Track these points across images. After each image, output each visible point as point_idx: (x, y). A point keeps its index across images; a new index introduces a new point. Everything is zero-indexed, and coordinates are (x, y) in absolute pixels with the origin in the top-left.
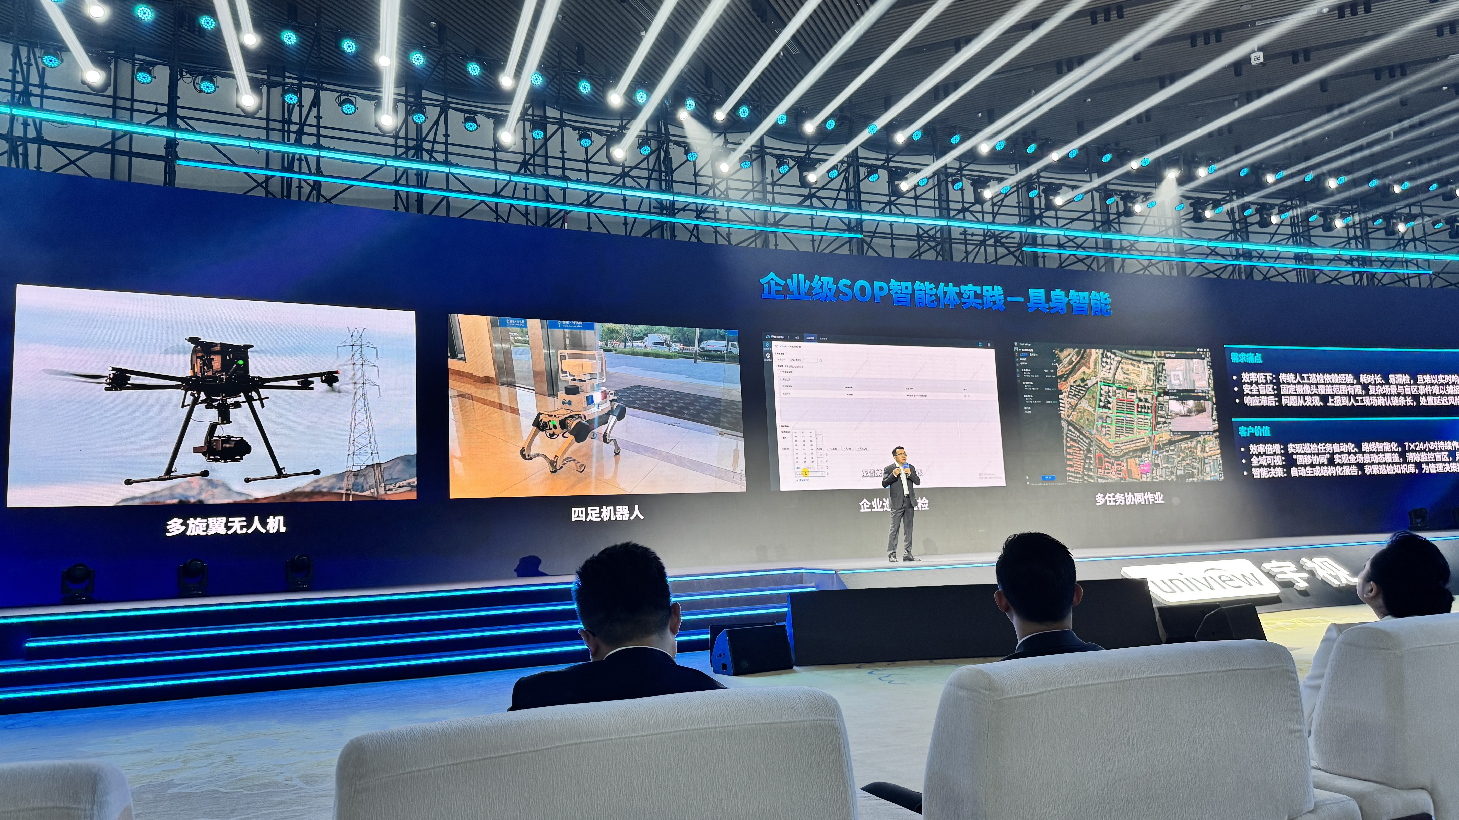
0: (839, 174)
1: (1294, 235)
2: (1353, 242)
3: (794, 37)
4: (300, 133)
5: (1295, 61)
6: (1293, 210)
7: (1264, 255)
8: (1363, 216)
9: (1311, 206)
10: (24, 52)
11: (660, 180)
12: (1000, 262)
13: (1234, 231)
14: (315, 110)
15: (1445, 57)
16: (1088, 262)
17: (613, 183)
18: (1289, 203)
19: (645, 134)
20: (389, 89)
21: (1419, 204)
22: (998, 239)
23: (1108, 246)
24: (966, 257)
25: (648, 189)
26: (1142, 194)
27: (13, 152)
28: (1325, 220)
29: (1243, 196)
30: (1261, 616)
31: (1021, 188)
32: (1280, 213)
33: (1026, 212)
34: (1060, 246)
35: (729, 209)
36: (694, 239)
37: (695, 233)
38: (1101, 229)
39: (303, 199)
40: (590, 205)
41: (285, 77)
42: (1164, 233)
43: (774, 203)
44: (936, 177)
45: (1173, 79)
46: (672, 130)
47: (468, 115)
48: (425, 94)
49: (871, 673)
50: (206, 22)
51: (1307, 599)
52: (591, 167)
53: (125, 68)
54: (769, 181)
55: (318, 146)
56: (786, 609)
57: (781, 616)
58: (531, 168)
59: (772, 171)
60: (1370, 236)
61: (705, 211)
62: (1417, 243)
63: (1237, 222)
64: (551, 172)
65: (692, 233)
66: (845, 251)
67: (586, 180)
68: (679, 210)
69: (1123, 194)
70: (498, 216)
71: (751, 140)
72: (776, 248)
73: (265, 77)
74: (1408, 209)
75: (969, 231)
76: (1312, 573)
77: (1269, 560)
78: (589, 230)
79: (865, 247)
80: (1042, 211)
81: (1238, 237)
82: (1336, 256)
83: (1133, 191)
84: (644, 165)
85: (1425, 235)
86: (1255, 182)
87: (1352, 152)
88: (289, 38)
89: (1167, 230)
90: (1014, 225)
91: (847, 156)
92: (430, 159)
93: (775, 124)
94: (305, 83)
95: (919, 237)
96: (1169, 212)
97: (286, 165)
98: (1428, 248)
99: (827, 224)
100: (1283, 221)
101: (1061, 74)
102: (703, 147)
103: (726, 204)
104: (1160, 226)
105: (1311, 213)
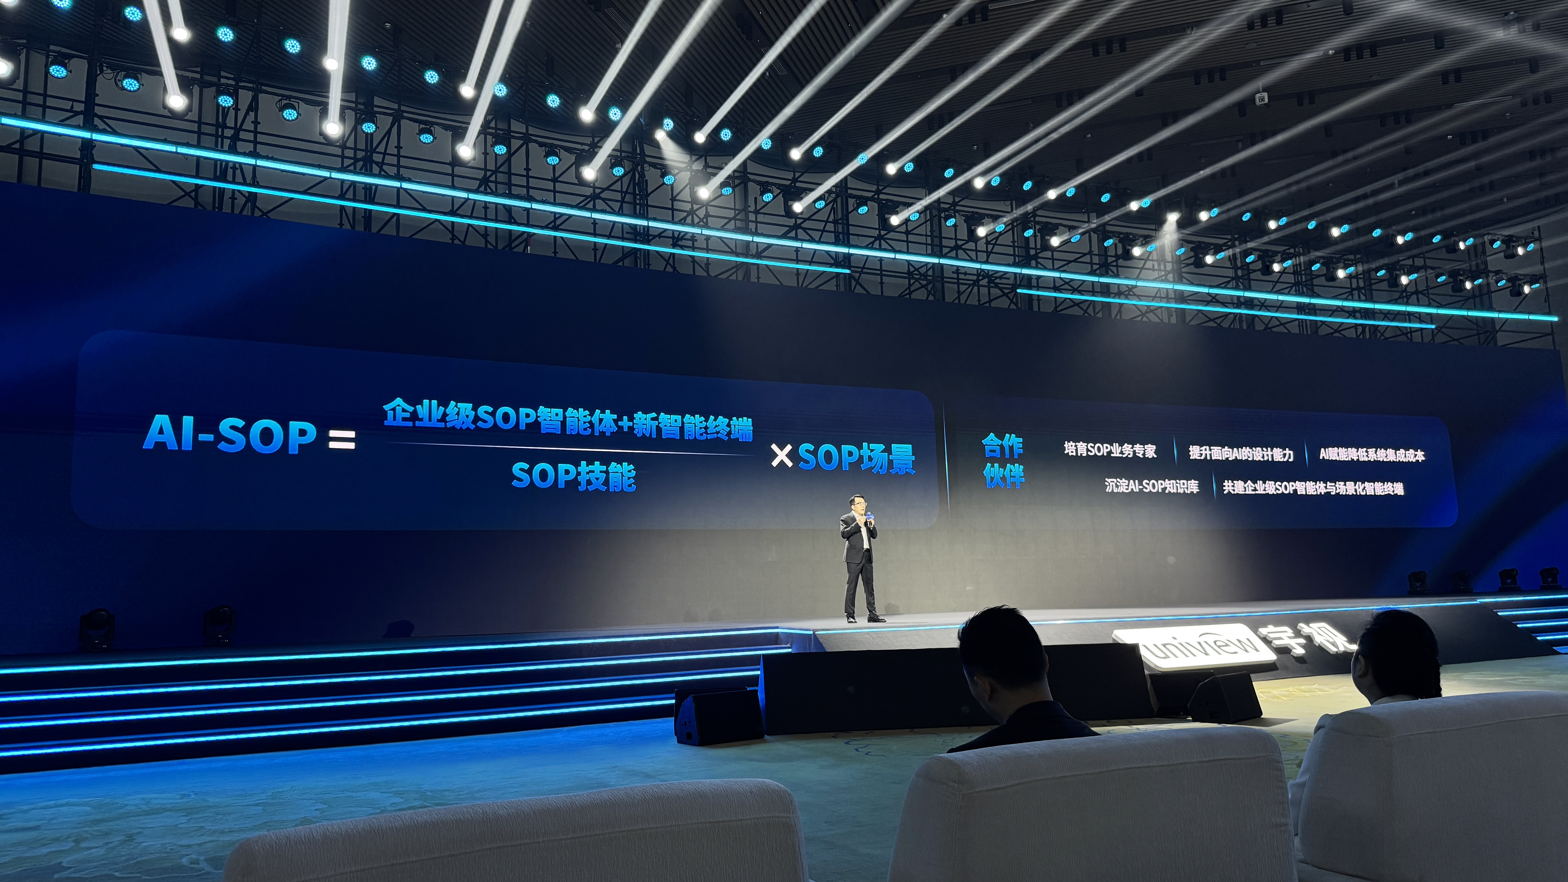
0: (826, 205)
1: (1297, 284)
2: (1356, 292)
3: (780, 59)
4: (235, 138)
5: (1301, 103)
6: (1296, 258)
7: (1265, 304)
8: (1366, 267)
9: (1314, 254)
11: (634, 204)
12: (993, 304)
13: (1236, 278)
14: (252, 114)
15: (1450, 106)
16: (1084, 306)
17: (582, 205)
18: (1292, 251)
19: (619, 154)
20: (336, 95)
21: (1422, 256)
22: (992, 280)
23: (1106, 290)
24: (959, 298)
25: (620, 213)
26: (1141, 236)
28: (1328, 269)
29: (1246, 242)
30: (1256, 684)
31: (1017, 225)
32: (1282, 261)
33: (1022, 252)
34: (1056, 289)
35: (708, 238)
36: (669, 269)
37: (671, 261)
38: (1098, 272)
39: (237, 211)
40: (556, 228)
41: (220, 77)
42: (1163, 278)
43: (756, 233)
44: (928, 211)
45: (1176, 118)
46: (648, 150)
47: (424, 126)
48: (377, 101)
49: (847, 743)
50: (132, 13)
51: (1303, 666)
52: (559, 187)
53: (38, 59)
54: (752, 209)
55: (254, 154)
56: (758, 673)
57: (754, 680)
58: (492, 185)
59: (756, 198)
60: (1374, 287)
61: (682, 238)
62: (1420, 296)
63: (1239, 268)
64: (515, 191)
65: (668, 263)
66: (831, 286)
67: (552, 201)
68: (655, 237)
69: (1121, 236)
70: (454, 237)
71: (734, 164)
72: (759, 282)
73: (198, 76)
74: (1411, 260)
75: (962, 270)
76: (1309, 639)
77: (1265, 625)
78: (555, 255)
79: (853, 283)
80: (1038, 251)
81: (1240, 284)
82: (1338, 307)
83: (1131, 234)
84: (617, 186)
85: (1428, 288)
86: (1258, 228)
87: (1356, 200)
88: (225, 34)
89: (1166, 275)
90: (1008, 265)
91: (835, 186)
92: (380, 172)
93: (759, 150)
94: (241, 84)
95: (910, 274)
96: (1168, 257)
97: (218, 174)
98: (1431, 301)
99: (814, 258)
100: (1285, 268)
101: (1060, 108)
102: (681, 170)
103: (705, 232)
104: (1159, 270)
105: (1314, 262)
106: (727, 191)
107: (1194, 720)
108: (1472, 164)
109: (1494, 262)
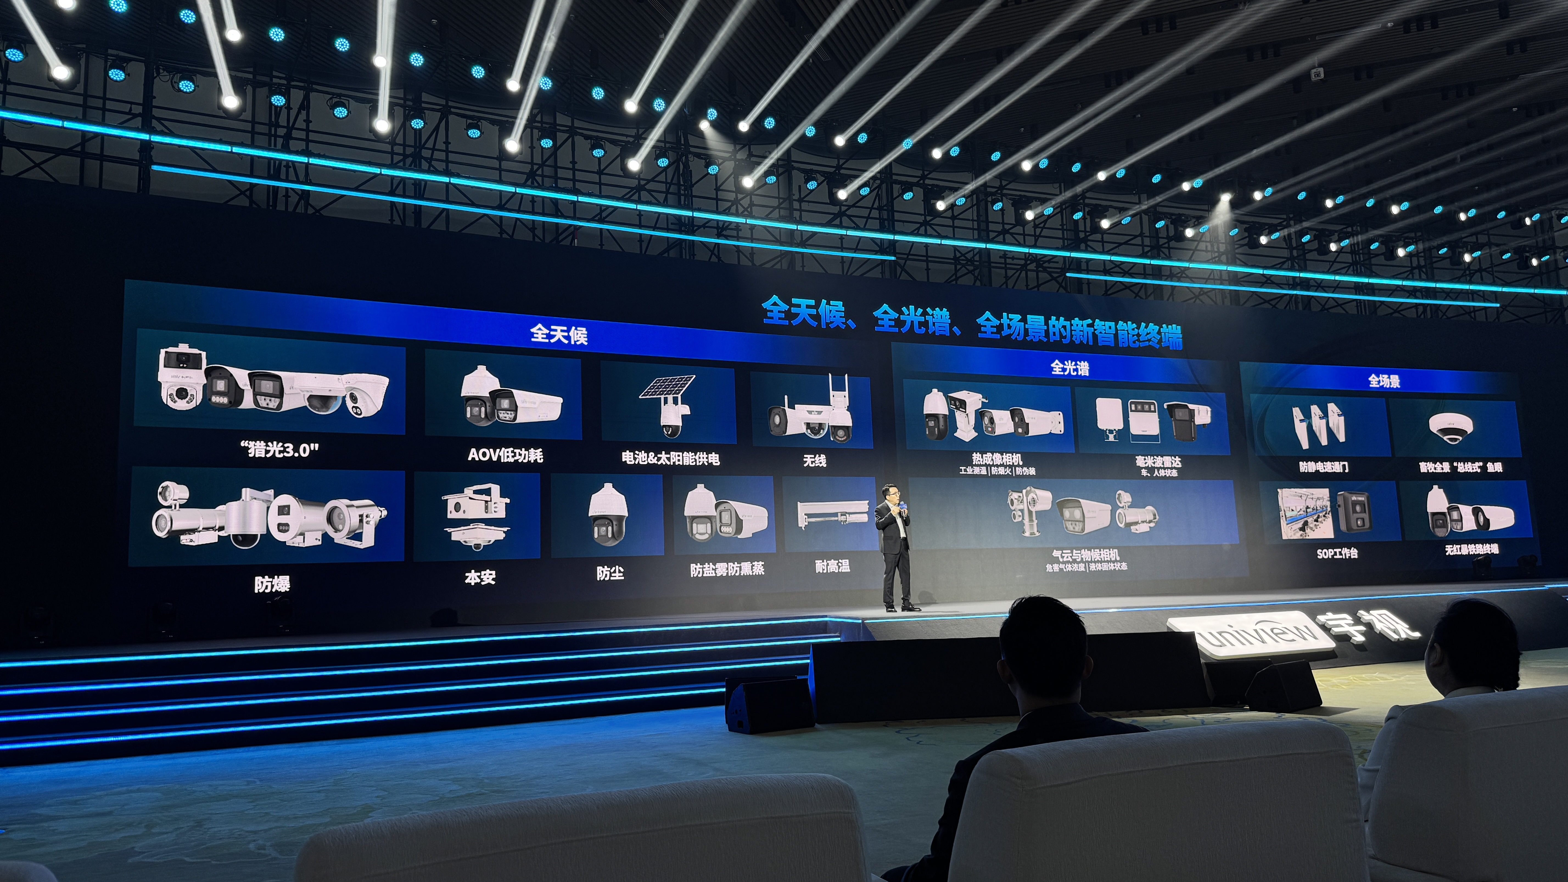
0: (871, 192)
1: (1355, 263)
2: (1416, 271)
3: (824, 44)
4: (288, 137)
5: (1357, 78)
6: (1353, 237)
7: (1322, 285)
8: (1427, 245)
9: (1373, 233)
11: (679, 195)
12: (1043, 289)
13: (1291, 258)
14: (304, 113)
15: (1514, 77)
16: (1136, 289)
17: (627, 197)
18: (1349, 229)
19: (663, 145)
20: (386, 92)
21: (1486, 232)
22: (1039, 263)
23: (1157, 272)
24: (1006, 283)
25: (665, 204)
26: (1194, 217)
28: (1387, 248)
29: (1301, 221)
30: (1315, 673)
31: (1066, 208)
32: (1339, 240)
33: (1072, 236)
34: (1106, 272)
35: (753, 227)
36: (714, 259)
37: (716, 252)
38: (1149, 254)
39: (290, 209)
40: (602, 221)
41: (272, 77)
42: (1217, 259)
43: (800, 222)
44: (975, 196)
45: (1228, 96)
46: (692, 140)
47: (471, 121)
48: (425, 97)
49: (898, 732)
50: (186, 16)
51: (1364, 654)
52: (605, 179)
53: (97, 63)
54: (796, 197)
55: (307, 152)
56: (809, 661)
57: (803, 669)
58: (539, 179)
59: (800, 186)
60: (1435, 265)
61: (727, 228)
62: (1484, 273)
63: (1294, 248)
64: (561, 184)
65: (713, 252)
66: (876, 274)
67: (598, 193)
68: (699, 227)
69: (1173, 217)
70: (502, 231)
71: (778, 152)
72: (803, 269)
73: (251, 76)
74: (1474, 237)
75: (1010, 255)
76: (1369, 626)
77: (1324, 613)
78: (602, 247)
79: (899, 270)
80: (1088, 234)
81: (1296, 265)
82: (1398, 286)
83: (1183, 215)
84: (662, 178)
85: (1492, 265)
86: (1314, 206)
87: (1417, 176)
88: (277, 34)
89: (1220, 256)
90: (1057, 249)
91: (880, 172)
92: (429, 168)
93: (804, 136)
94: (293, 83)
95: (956, 260)
96: (1222, 238)
97: (272, 172)
98: (1496, 279)
99: (858, 245)
100: (1343, 248)
101: (1109, 88)
102: (725, 160)
103: (750, 221)
104: (1212, 251)
105: (1372, 241)
106: (772, 179)
107: (1251, 710)
108: (1539, 137)
109: (1561, 237)
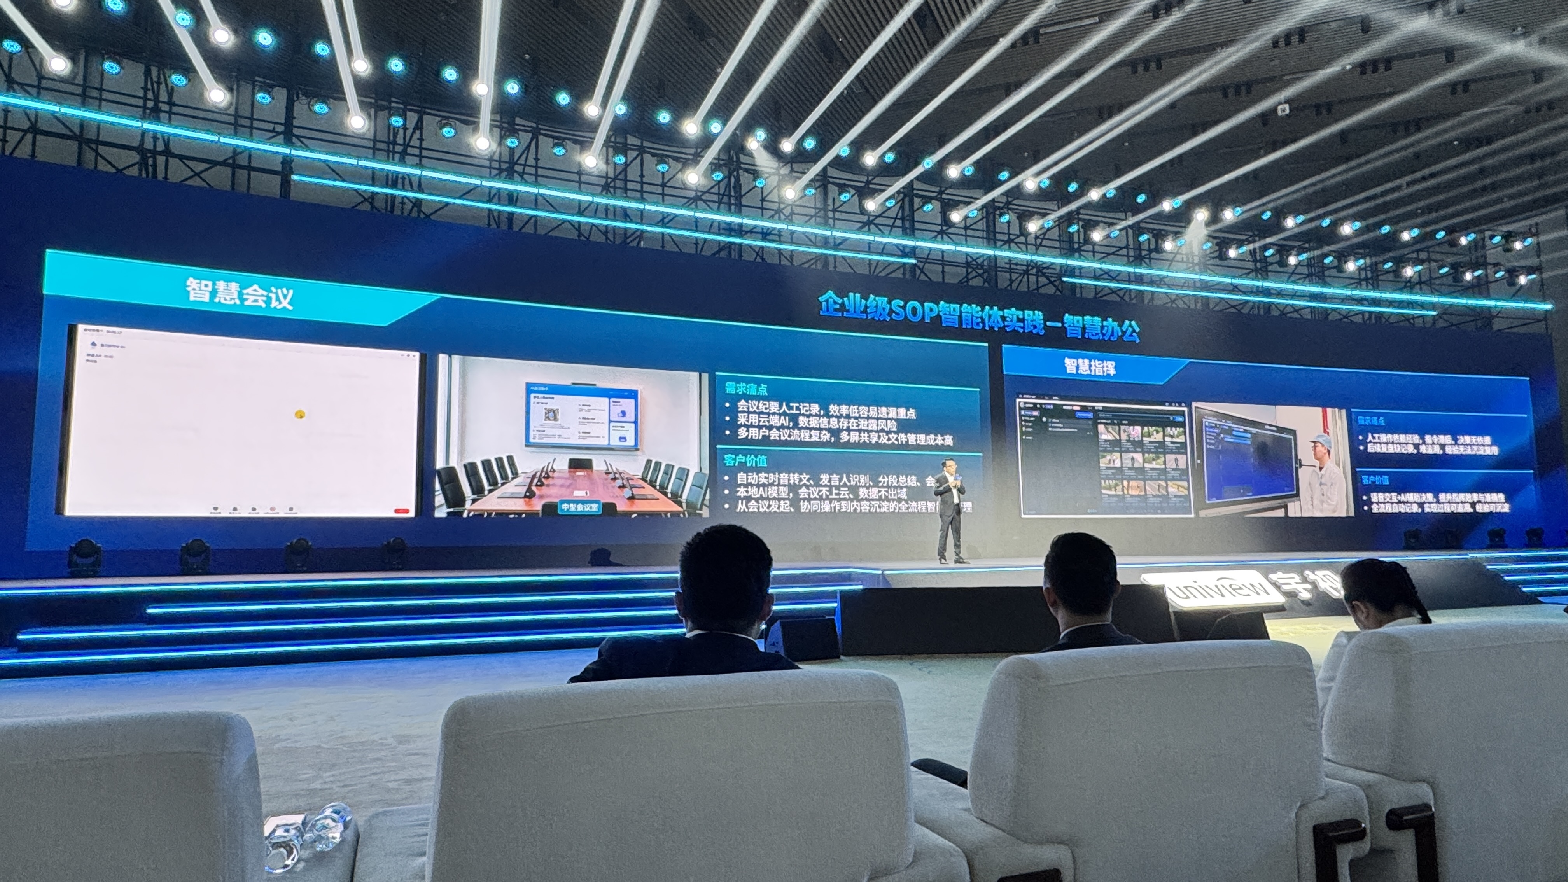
0: (897, 203)
1: (1310, 275)
2: (1364, 283)
3: (857, 77)
4: (404, 152)
5: (1318, 113)
6: (1310, 252)
7: (1282, 293)
8: (1374, 259)
9: (1326, 249)
10: (154, 71)
11: (730, 204)
12: (1042, 291)
13: (1256, 270)
14: (418, 132)
15: (1458, 114)
16: (1121, 293)
17: (686, 205)
18: (1307, 245)
19: (716, 161)
20: (486, 116)
21: (1426, 250)
22: (1040, 269)
23: (1140, 279)
24: (1011, 285)
25: (718, 211)
26: (1172, 232)
27: (143, 163)
28: (1339, 262)
29: (1265, 237)
30: (1268, 623)
31: (1062, 223)
32: (1298, 255)
33: (1068, 245)
34: (1096, 278)
35: (792, 233)
36: (759, 259)
37: (760, 254)
38: (1133, 263)
39: (406, 214)
40: (664, 225)
41: (390, 102)
42: (1192, 269)
43: (834, 228)
44: (985, 209)
45: (1205, 128)
46: (743, 158)
47: (558, 141)
48: (518, 121)
49: (912, 664)
50: (321, 49)
51: (1308, 609)
52: (667, 191)
53: (246, 89)
54: (831, 207)
55: (420, 165)
56: (835, 605)
57: (832, 611)
58: (612, 190)
59: (834, 199)
60: (1380, 278)
61: (770, 234)
62: (1424, 286)
63: (1258, 261)
64: (631, 194)
65: (758, 254)
66: (899, 274)
67: (662, 203)
68: (747, 232)
69: (1154, 232)
70: (580, 234)
71: (816, 169)
72: (835, 269)
73: (373, 101)
74: (1416, 253)
75: (1014, 261)
76: (1315, 585)
77: (1275, 573)
78: (663, 249)
79: (918, 272)
80: (1081, 245)
81: (1259, 275)
82: (1348, 295)
83: (1163, 230)
84: (715, 190)
85: (1431, 278)
86: (1275, 226)
87: (1368, 199)
88: (396, 65)
89: (1194, 266)
90: (1055, 257)
91: (903, 188)
92: (521, 180)
93: (838, 156)
94: (409, 107)
95: (968, 264)
96: (1196, 250)
97: (391, 183)
98: (1433, 290)
99: (884, 250)
100: (1300, 262)
101: (1101, 119)
102: (771, 174)
103: (791, 228)
104: (1188, 262)
105: (1326, 255)
106: (810, 192)
108: (1476, 167)
109: (1492, 255)
